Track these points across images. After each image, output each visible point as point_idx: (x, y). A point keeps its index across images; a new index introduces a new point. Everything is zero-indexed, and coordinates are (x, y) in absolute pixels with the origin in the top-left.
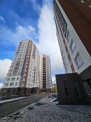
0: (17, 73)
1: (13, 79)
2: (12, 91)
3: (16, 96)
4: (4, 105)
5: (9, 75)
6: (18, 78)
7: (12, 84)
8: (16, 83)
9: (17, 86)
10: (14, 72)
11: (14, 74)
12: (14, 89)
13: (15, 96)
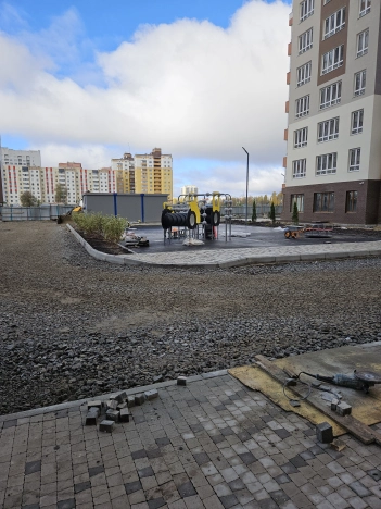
0: (347, 80)
3: (367, 227)
6: (357, 117)
8: (354, 155)
9: (363, 174)
10: (321, 80)
11: (325, 95)
12: (348, 190)
13: (358, 231)
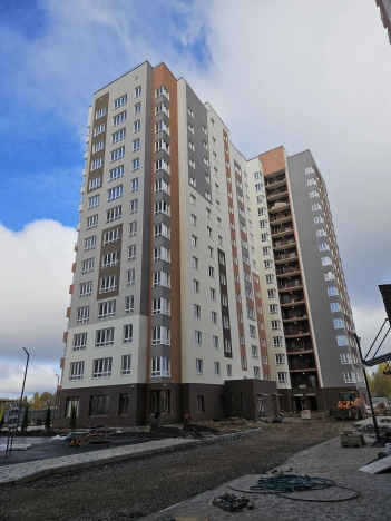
0: (120, 300)
1: (103, 337)
2: (110, 404)
3: (137, 429)
4: (85, 477)
5: (78, 314)
6: (128, 330)
7: (101, 366)
8: (126, 361)
9: (133, 378)
10: (100, 297)
11: (102, 309)
12: (121, 393)
13: (133, 434)
